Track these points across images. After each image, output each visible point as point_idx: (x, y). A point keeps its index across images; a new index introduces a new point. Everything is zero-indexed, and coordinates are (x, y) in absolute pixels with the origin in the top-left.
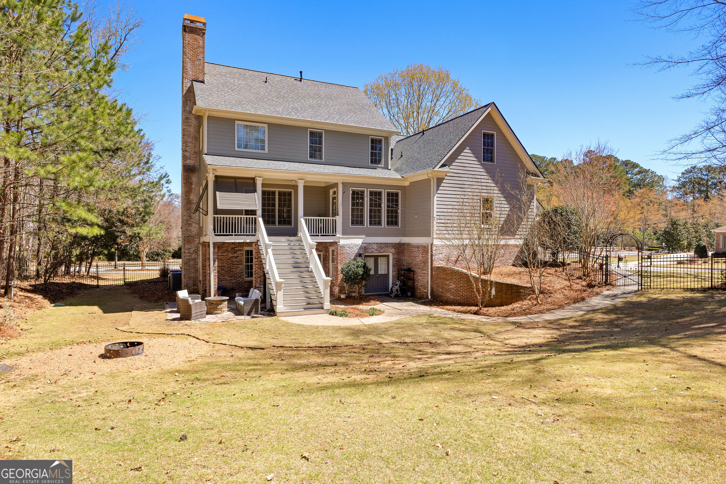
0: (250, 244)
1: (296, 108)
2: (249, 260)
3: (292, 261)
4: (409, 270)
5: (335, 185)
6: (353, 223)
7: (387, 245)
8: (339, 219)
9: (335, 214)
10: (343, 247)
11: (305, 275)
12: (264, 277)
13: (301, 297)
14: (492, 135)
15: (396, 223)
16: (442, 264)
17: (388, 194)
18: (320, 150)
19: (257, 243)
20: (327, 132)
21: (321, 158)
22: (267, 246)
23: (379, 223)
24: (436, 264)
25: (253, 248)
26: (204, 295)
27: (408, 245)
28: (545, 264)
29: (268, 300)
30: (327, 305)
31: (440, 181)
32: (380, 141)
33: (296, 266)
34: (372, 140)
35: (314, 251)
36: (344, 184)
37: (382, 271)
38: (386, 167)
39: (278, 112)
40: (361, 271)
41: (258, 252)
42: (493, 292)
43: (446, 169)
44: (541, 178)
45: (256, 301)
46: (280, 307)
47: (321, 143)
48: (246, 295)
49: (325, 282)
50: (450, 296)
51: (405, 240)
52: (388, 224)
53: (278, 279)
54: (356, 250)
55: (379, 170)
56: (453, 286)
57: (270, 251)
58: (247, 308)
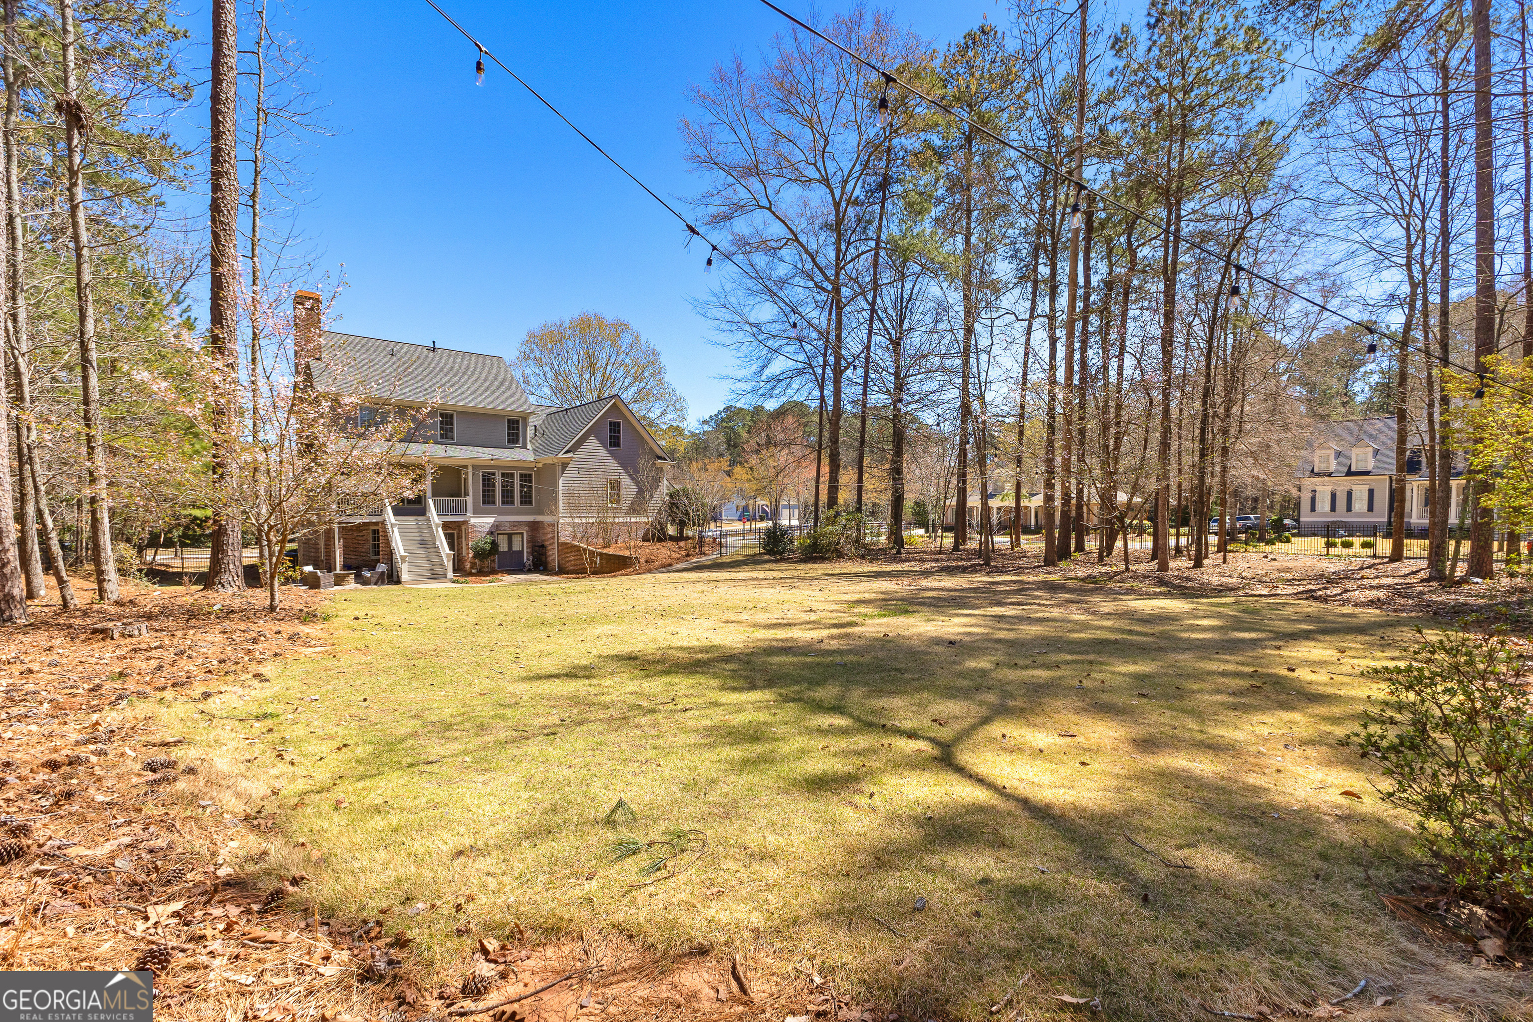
0: (376, 524)
1: (425, 389)
2: (376, 538)
3: (418, 539)
4: (543, 546)
5: (466, 467)
6: (484, 503)
7: (520, 523)
8: (469, 499)
9: (466, 494)
10: (473, 525)
11: (432, 550)
12: (390, 555)
13: (426, 569)
14: (619, 424)
15: (530, 503)
16: (569, 540)
17: (521, 475)
18: (452, 430)
19: (383, 523)
20: (458, 412)
21: (452, 439)
22: (392, 525)
23: (512, 503)
24: (562, 540)
25: (379, 528)
26: (330, 568)
27: (542, 523)
28: (672, 538)
29: (395, 574)
30: (450, 575)
31: (565, 466)
32: (518, 421)
33: (423, 543)
34: (509, 421)
35: (440, 529)
36: (475, 467)
37: (516, 547)
38: (524, 447)
39: (405, 394)
40: (488, 547)
41: (385, 531)
42: (598, 561)
43: (570, 455)
44: (669, 461)
45: (383, 573)
46: (405, 577)
47: (452, 424)
48: (372, 568)
49: (448, 555)
50: (570, 567)
51: (539, 518)
52: (521, 503)
53: (403, 553)
54: (487, 528)
55: (516, 450)
56: (572, 558)
57: (396, 529)
58: (375, 579)
